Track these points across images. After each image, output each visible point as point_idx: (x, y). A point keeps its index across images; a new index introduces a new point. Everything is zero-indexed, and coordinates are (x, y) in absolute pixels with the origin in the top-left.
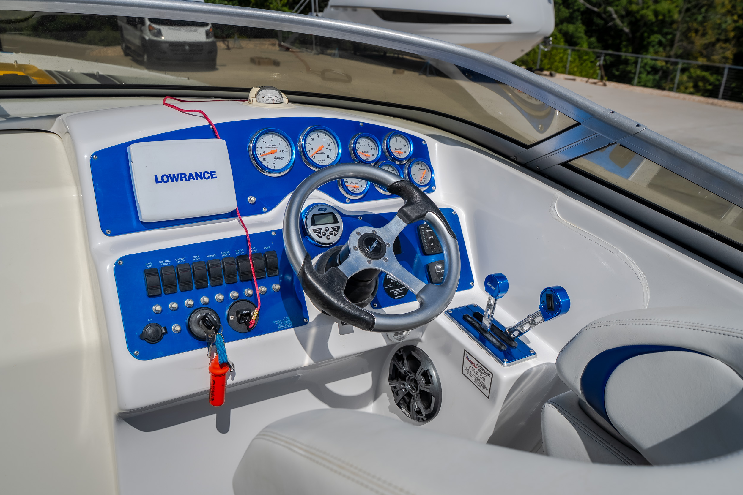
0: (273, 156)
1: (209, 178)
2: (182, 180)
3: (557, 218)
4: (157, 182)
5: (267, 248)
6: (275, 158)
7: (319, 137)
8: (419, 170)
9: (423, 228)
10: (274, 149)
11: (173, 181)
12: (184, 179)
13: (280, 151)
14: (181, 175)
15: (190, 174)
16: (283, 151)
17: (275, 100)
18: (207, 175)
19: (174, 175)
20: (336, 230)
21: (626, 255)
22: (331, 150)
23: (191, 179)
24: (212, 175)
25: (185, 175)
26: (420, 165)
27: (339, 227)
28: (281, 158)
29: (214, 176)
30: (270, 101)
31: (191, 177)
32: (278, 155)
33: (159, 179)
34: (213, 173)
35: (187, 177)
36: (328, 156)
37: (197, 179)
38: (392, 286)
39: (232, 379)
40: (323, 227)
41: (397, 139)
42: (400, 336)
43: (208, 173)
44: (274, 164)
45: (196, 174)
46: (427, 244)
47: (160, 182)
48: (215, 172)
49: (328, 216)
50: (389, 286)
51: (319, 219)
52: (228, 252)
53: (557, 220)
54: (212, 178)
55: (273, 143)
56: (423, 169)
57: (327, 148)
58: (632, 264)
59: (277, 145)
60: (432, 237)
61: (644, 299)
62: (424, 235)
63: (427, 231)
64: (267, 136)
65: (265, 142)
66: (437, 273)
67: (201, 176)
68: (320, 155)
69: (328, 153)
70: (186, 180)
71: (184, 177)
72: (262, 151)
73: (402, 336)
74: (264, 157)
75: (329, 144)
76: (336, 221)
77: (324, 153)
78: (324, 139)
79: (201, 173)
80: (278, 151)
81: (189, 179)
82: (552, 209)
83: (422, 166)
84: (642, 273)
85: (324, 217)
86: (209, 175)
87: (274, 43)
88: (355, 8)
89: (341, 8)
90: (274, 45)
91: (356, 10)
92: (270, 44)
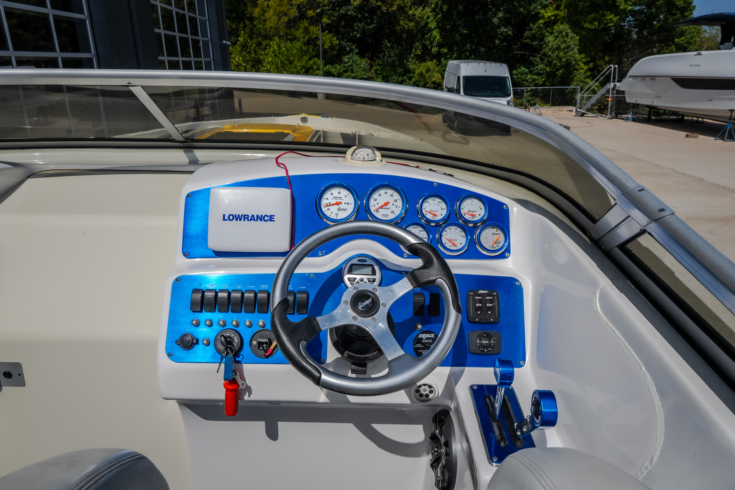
0: (336, 207)
1: (268, 220)
2: (244, 220)
3: (596, 310)
4: (224, 219)
5: (303, 287)
6: (339, 209)
7: (387, 193)
8: (493, 234)
9: (472, 293)
10: (339, 201)
11: (237, 220)
12: (246, 220)
13: (345, 203)
14: (245, 215)
15: (253, 216)
16: (348, 204)
17: (366, 158)
18: (266, 218)
19: (239, 215)
20: (371, 282)
21: (648, 375)
22: (397, 206)
23: (253, 220)
24: (271, 218)
25: (248, 216)
26: (495, 229)
27: (375, 279)
28: (345, 210)
29: (272, 219)
30: (361, 158)
31: (253, 218)
32: (342, 206)
33: (226, 218)
34: (272, 217)
35: (249, 218)
36: (393, 212)
37: (257, 220)
38: (422, 346)
39: (249, 396)
40: (358, 277)
41: (472, 201)
42: (426, 398)
43: (268, 216)
44: (337, 214)
45: (257, 216)
46: (472, 311)
47: (227, 220)
48: (274, 216)
49: (366, 268)
50: (418, 345)
51: (356, 269)
52: (267, 286)
53: (595, 312)
54: (271, 221)
55: (339, 196)
56: (498, 234)
57: (393, 204)
58: (652, 388)
59: (343, 197)
60: (481, 305)
61: (657, 439)
62: (471, 301)
63: (476, 298)
64: (335, 189)
65: (332, 194)
66: (478, 343)
67: (261, 218)
68: (385, 210)
69: (393, 208)
70: (248, 220)
71: (246, 218)
72: (328, 202)
73: (427, 399)
74: (328, 207)
75: (396, 201)
76: (374, 273)
77: (389, 209)
78: (392, 195)
79: (261, 216)
80: (343, 203)
81: (251, 220)
82: (594, 298)
83: (497, 231)
84: (660, 404)
85: (362, 268)
86: (269, 218)
87: (572, 109)
88: (653, 78)
89: (639, 78)
90: (571, 111)
91: (654, 79)
92: (567, 111)
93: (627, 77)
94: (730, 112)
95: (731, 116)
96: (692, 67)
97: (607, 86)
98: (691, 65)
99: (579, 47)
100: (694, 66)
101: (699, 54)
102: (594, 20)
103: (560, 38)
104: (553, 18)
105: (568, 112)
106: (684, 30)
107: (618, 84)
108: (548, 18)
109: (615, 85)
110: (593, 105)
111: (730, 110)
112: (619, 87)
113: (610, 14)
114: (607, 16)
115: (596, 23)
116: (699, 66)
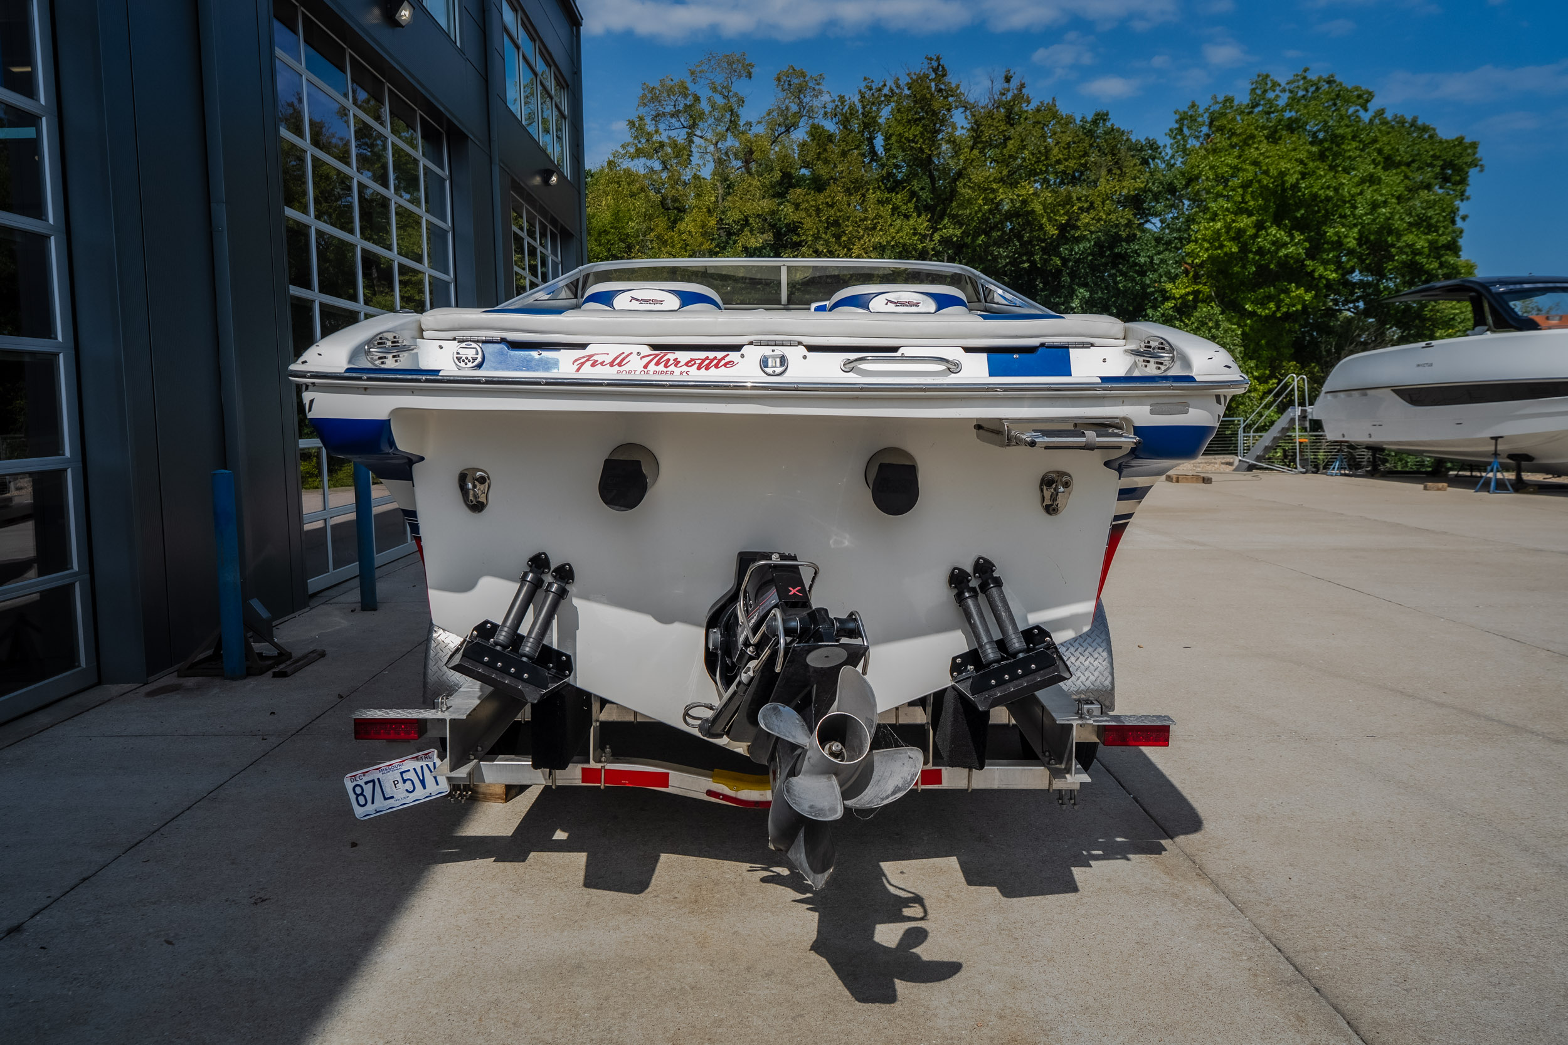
87: (1231, 461)
88: (1363, 390)
89: (1342, 395)
90: (1231, 464)
91: (1366, 395)
92: (1222, 463)
93: (1322, 394)
94: (1494, 441)
95: (1496, 450)
96: (1420, 368)
97: (1290, 412)
98: (1418, 365)
99: (1242, 349)
100: (1423, 365)
101: (1428, 346)
102: (1270, 298)
103: (1204, 332)
104: (1191, 298)
105: (1223, 466)
106: (1452, 316)
107: (1309, 409)
108: (1181, 297)
109: (1304, 411)
110: (1267, 449)
111: (1492, 438)
112: (1312, 413)
113: (1297, 288)
114: (1292, 291)
115: (1272, 305)
116: (1431, 365)
